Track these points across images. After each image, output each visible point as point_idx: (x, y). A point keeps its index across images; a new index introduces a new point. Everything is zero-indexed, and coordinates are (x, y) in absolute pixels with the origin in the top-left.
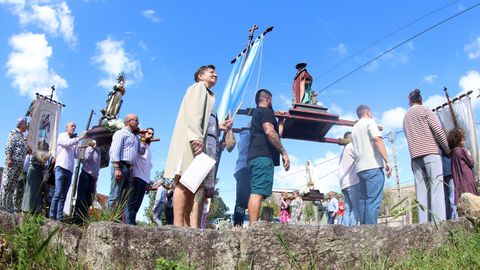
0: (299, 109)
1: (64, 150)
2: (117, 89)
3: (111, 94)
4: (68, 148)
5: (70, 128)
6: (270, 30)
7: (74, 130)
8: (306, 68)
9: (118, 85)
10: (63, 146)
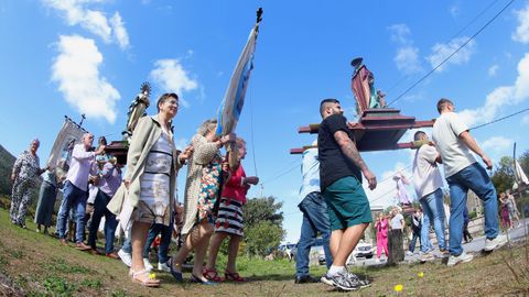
0: (370, 117)
1: (78, 163)
2: (140, 101)
3: (133, 106)
4: (82, 161)
5: (87, 140)
6: (260, 12)
7: (92, 143)
8: (363, 63)
9: (141, 96)
10: (77, 159)
